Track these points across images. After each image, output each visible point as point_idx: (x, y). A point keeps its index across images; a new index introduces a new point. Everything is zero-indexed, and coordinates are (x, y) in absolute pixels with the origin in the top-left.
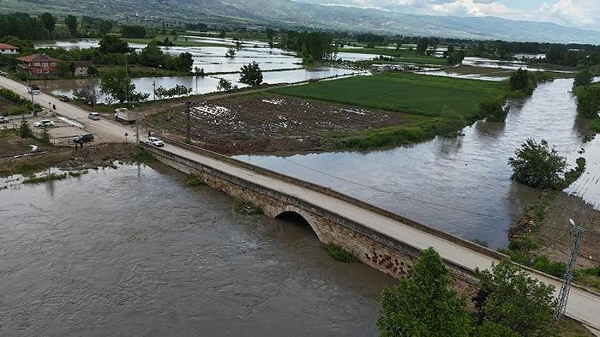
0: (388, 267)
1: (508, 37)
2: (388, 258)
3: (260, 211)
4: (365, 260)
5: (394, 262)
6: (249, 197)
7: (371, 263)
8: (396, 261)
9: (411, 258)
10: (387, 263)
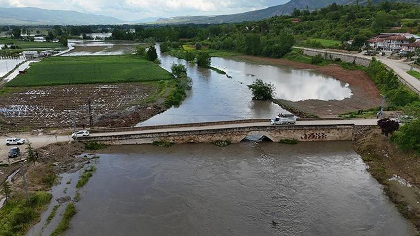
0: (313, 138)
1: (49, 21)
2: (312, 134)
3: (229, 143)
4: (301, 140)
5: (315, 135)
6: (217, 138)
7: (304, 140)
8: (316, 134)
9: (323, 129)
10: (312, 136)
